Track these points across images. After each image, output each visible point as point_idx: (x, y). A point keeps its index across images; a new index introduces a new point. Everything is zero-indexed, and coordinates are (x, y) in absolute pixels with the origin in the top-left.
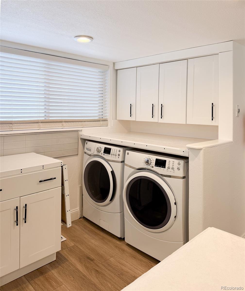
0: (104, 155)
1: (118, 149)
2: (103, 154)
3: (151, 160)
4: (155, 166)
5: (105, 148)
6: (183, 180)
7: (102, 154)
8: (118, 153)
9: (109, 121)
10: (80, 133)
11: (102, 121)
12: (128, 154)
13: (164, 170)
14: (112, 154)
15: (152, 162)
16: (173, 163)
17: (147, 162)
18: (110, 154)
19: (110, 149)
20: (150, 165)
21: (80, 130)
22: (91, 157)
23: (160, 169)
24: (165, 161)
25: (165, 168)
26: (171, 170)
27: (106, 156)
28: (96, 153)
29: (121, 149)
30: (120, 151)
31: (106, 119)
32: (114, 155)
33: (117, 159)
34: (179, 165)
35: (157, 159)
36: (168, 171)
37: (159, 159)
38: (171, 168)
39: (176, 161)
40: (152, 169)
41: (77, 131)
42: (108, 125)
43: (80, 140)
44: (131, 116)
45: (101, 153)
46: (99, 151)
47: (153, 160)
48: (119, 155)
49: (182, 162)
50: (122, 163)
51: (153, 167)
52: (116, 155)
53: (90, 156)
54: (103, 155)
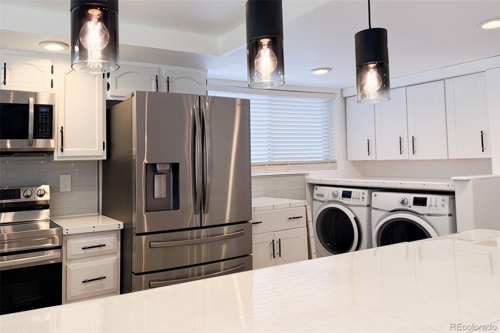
0: (343, 199)
1: (361, 191)
2: (341, 198)
3: (408, 199)
4: (413, 205)
5: (343, 192)
6: (449, 218)
7: (339, 199)
8: (361, 196)
9: (338, 162)
10: (307, 177)
11: (330, 163)
12: (375, 196)
13: (425, 208)
14: (353, 198)
15: (408, 201)
16: (435, 200)
17: (403, 202)
18: (351, 198)
19: (351, 192)
20: (407, 205)
21: (306, 174)
22: (325, 204)
23: (420, 208)
24: (426, 199)
25: (426, 206)
26: (433, 207)
27: (346, 201)
28: (331, 198)
29: (366, 192)
30: (364, 194)
31: (334, 160)
32: (356, 198)
33: (361, 203)
34: (443, 201)
35: (415, 198)
36: (430, 209)
37: (418, 197)
38: (433, 206)
39: (439, 198)
40: (409, 209)
41: (304, 175)
42: (337, 167)
43: (307, 185)
44: (369, 154)
45: (338, 197)
46: (335, 196)
47: (410, 199)
48: (363, 198)
49: (447, 198)
50: (368, 207)
51: (410, 207)
52: (359, 199)
53: (322, 203)
54: (341, 200)
